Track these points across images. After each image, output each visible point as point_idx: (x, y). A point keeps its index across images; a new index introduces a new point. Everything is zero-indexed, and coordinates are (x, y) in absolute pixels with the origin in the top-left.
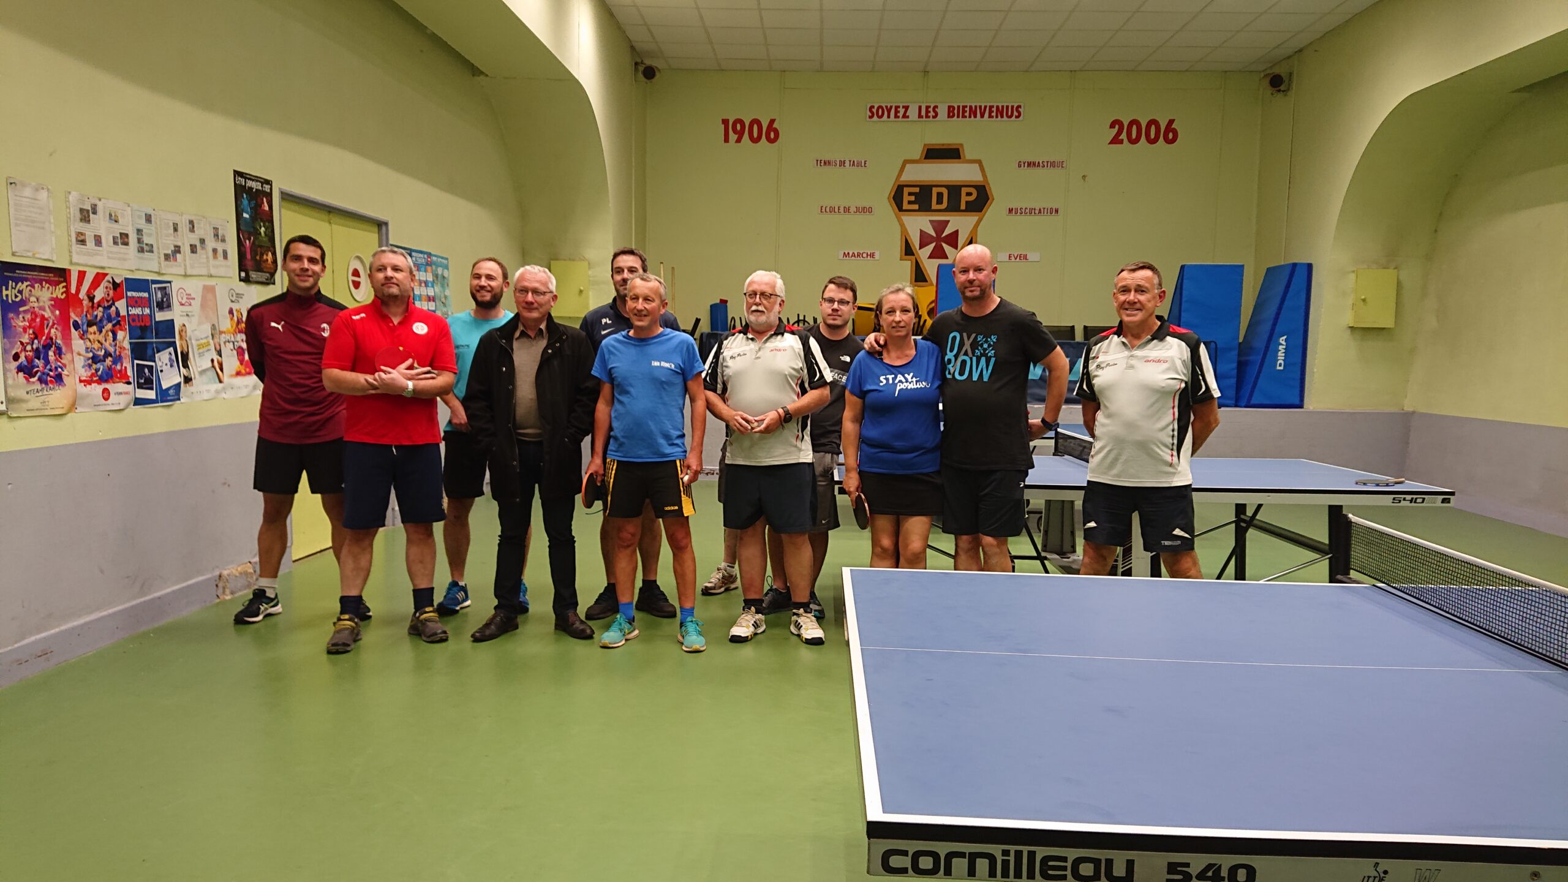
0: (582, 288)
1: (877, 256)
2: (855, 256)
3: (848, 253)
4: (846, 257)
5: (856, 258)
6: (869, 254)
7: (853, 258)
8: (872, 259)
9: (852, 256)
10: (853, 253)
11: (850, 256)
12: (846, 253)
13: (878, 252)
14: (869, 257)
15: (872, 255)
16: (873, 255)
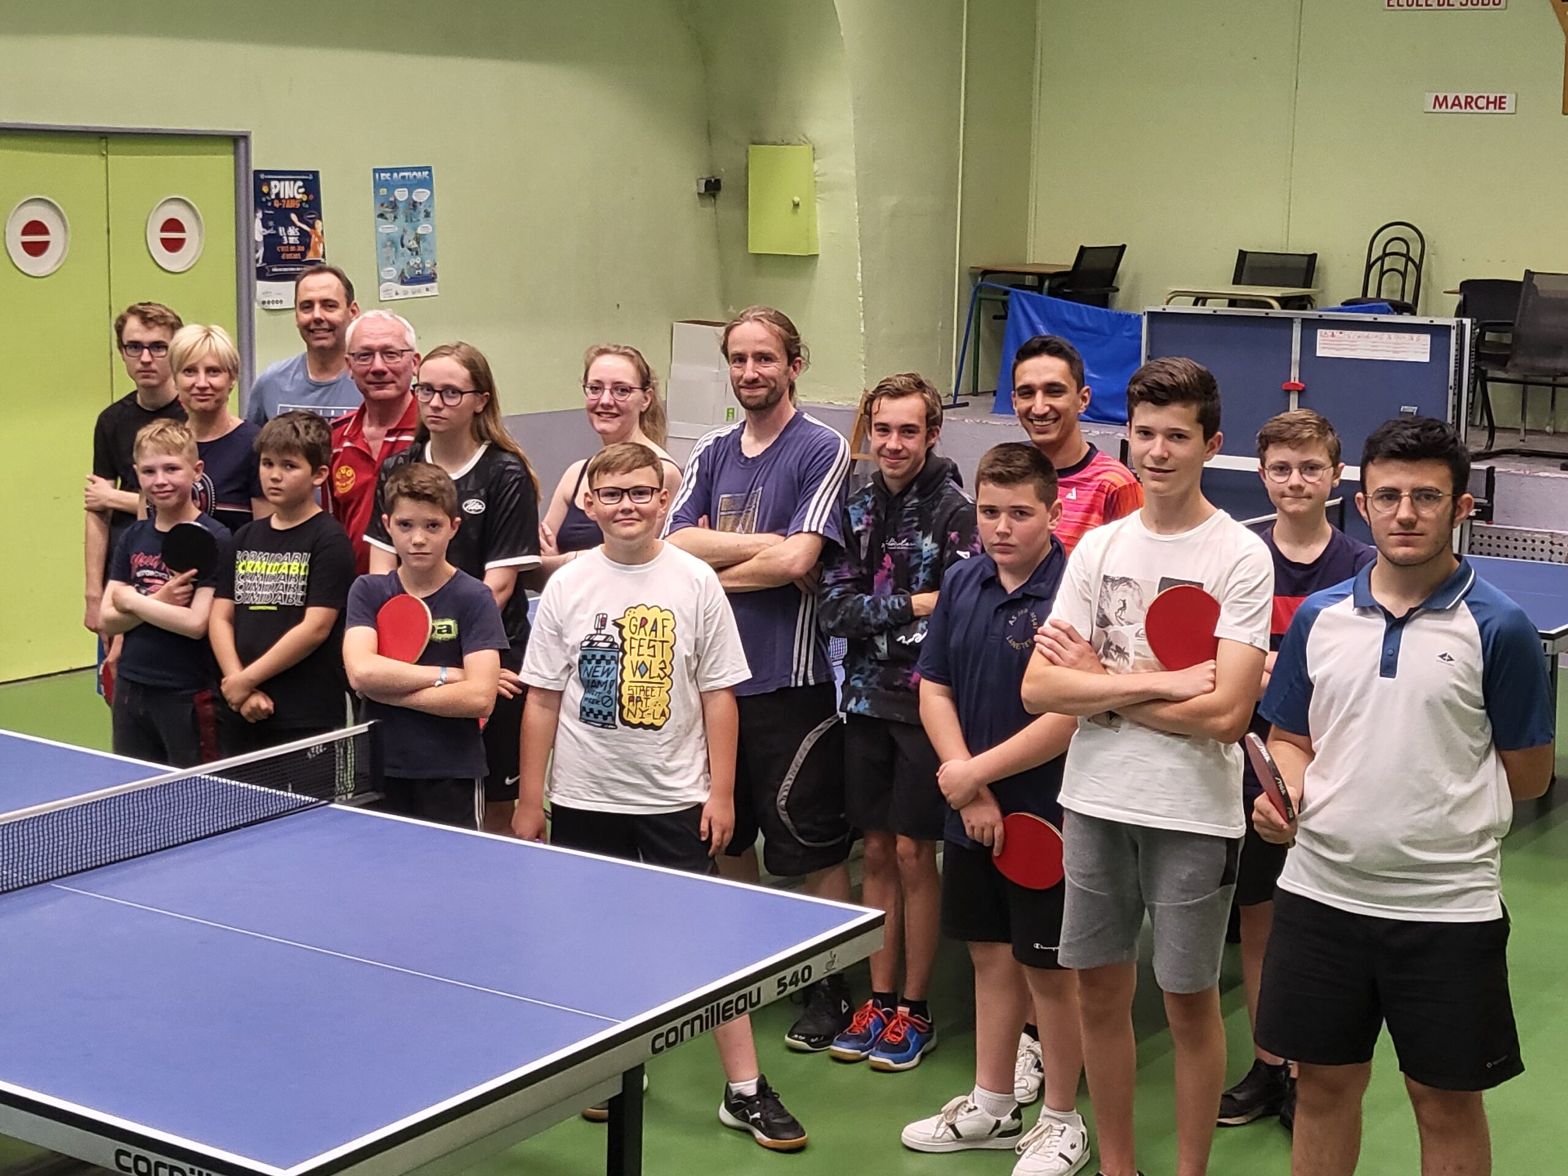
0: (797, 199)
1: (1509, 106)
2: (1460, 105)
3: (1445, 98)
4: (1441, 106)
5: (1464, 110)
6: (1492, 99)
7: (1456, 109)
8: (1497, 111)
9: (1453, 105)
10: (1457, 97)
11: (1450, 105)
12: (1441, 99)
13: (1514, 96)
14: (1491, 106)
15: (1499, 102)
16: (1501, 103)
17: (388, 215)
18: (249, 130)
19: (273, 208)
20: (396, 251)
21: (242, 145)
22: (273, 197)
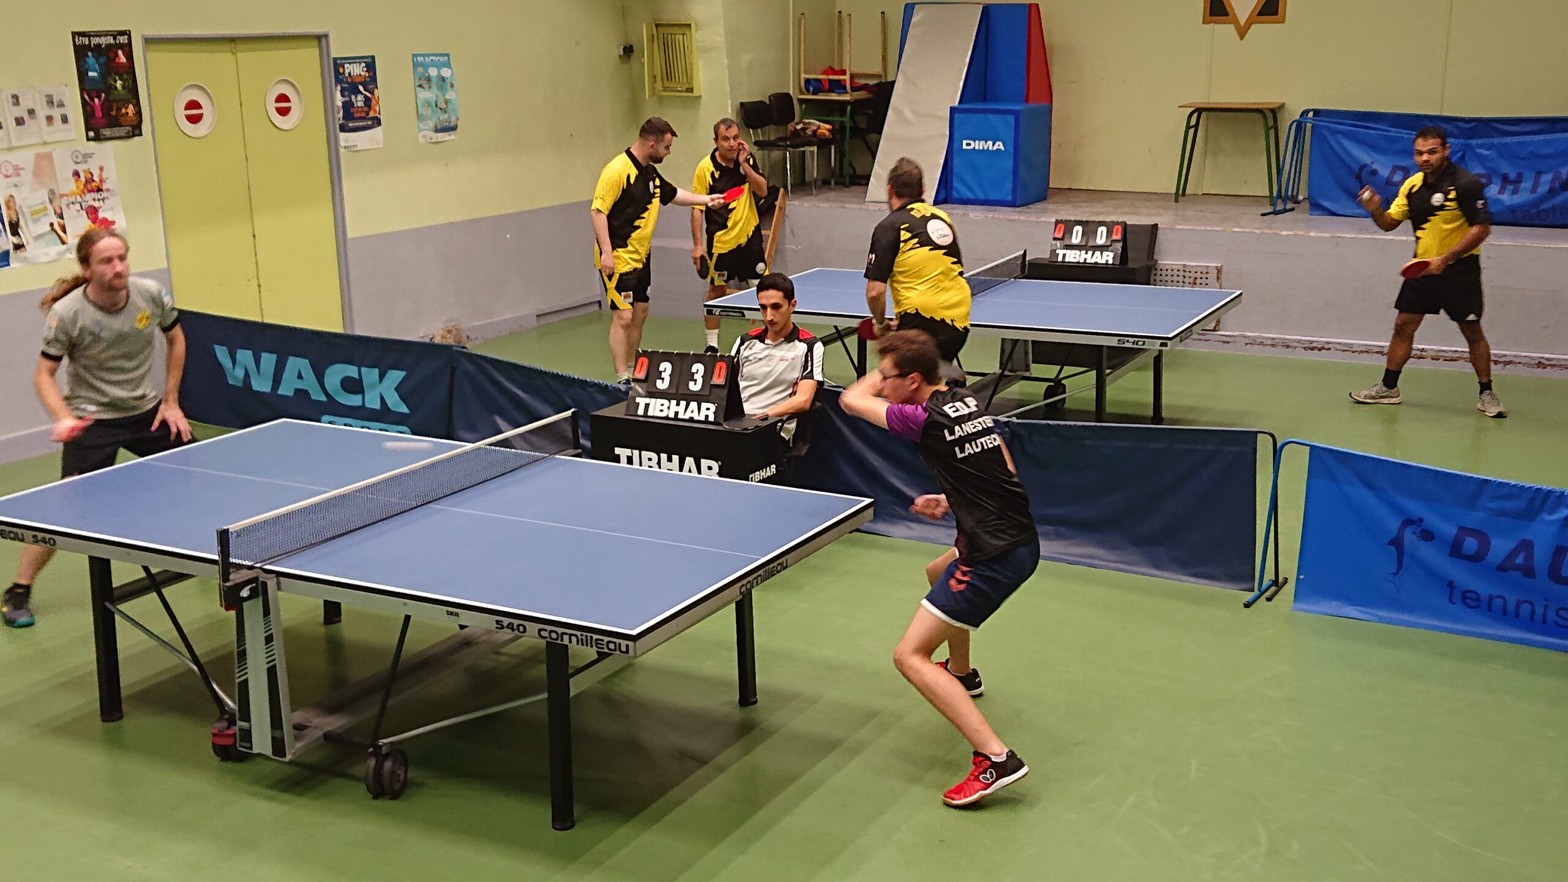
17: (424, 86)
18: (327, 30)
19: (347, 82)
20: (432, 109)
21: (324, 41)
22: (347, 75)
